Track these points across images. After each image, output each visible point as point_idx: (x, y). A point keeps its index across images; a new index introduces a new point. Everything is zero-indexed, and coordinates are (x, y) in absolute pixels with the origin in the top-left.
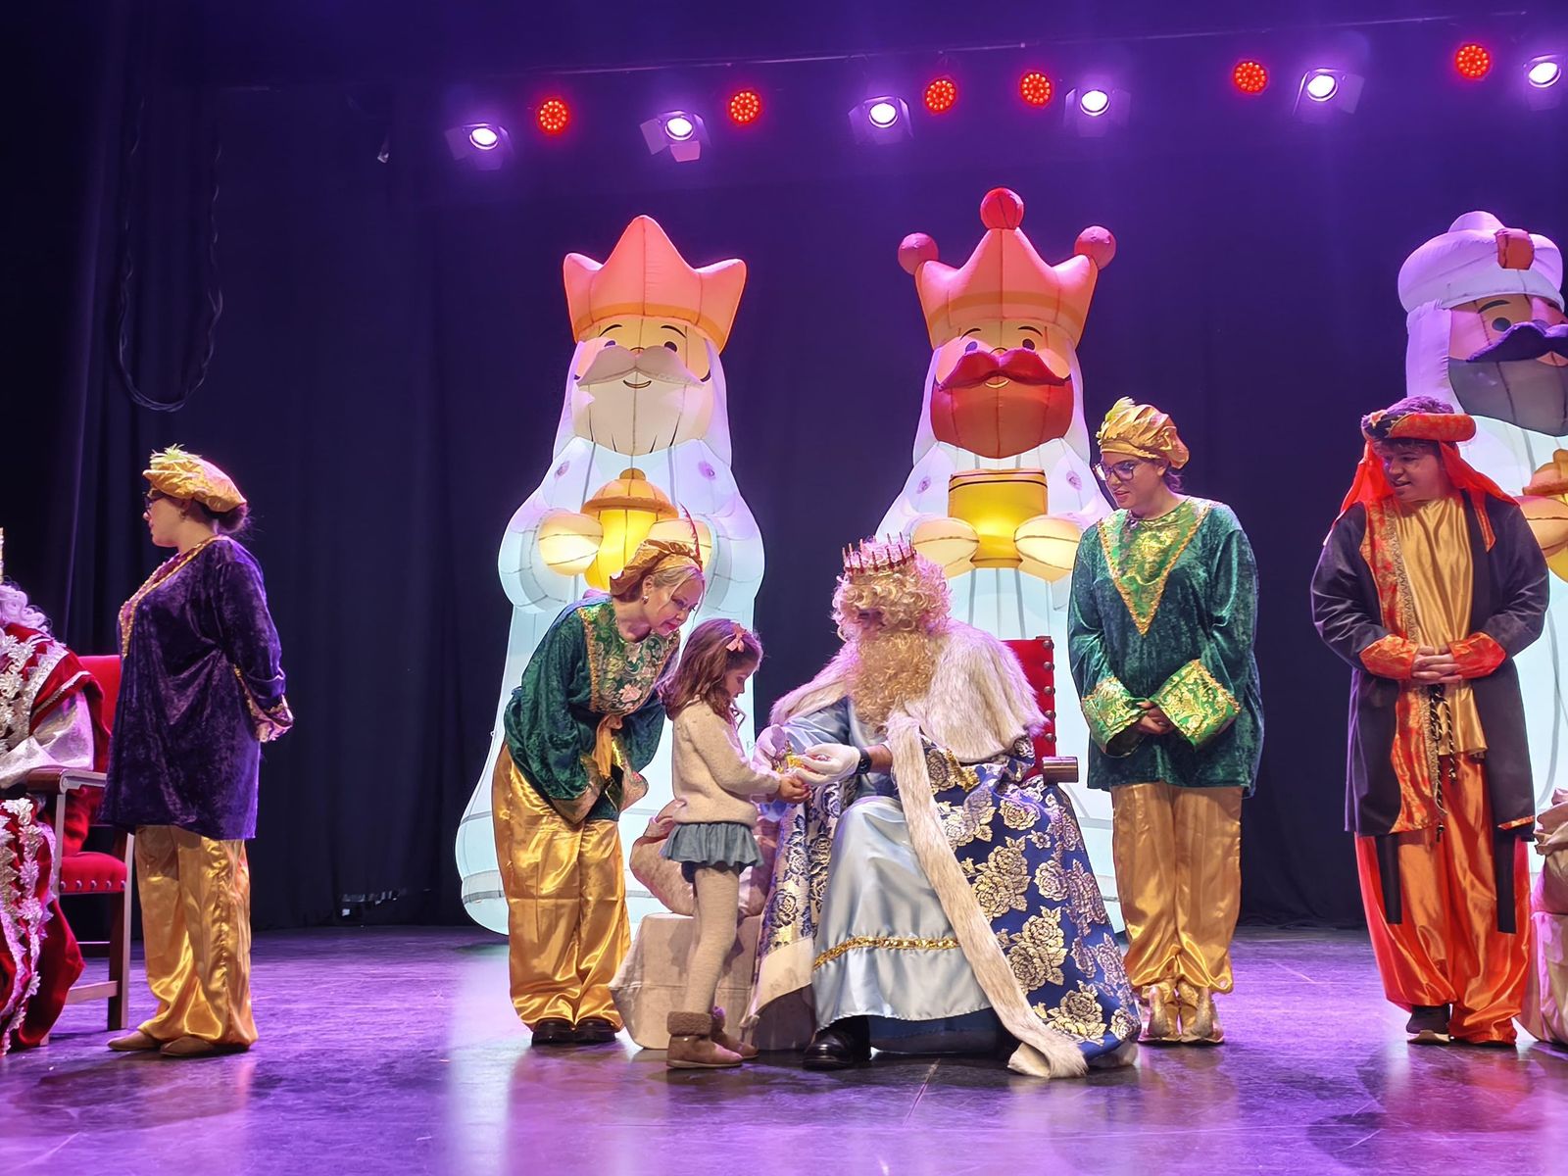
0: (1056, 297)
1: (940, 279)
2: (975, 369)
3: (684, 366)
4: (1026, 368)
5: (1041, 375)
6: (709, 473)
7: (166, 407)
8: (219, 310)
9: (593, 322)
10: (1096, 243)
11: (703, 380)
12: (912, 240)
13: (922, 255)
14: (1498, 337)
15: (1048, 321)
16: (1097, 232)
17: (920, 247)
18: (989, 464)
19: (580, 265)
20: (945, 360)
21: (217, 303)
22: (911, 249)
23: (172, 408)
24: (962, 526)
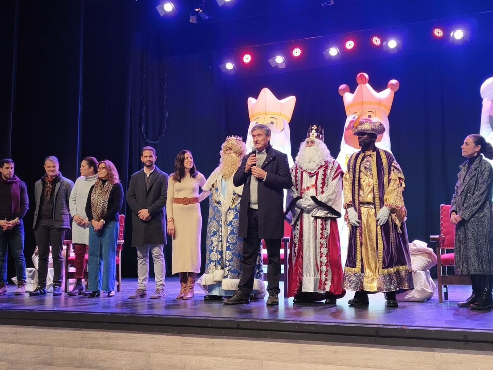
3: (275, 128)
7: (154, 142)
8: (167, 116)
9: (253, 117)
10: (393, 85)
11: (281, 131)
12: (342, 87)
13: (345, 91)
15: (376, 109)
16: (394, 81)
17: (344, 89)
19: (251, 101)
21: (166, 113)
22: (341, 89)
23: (156, 142)
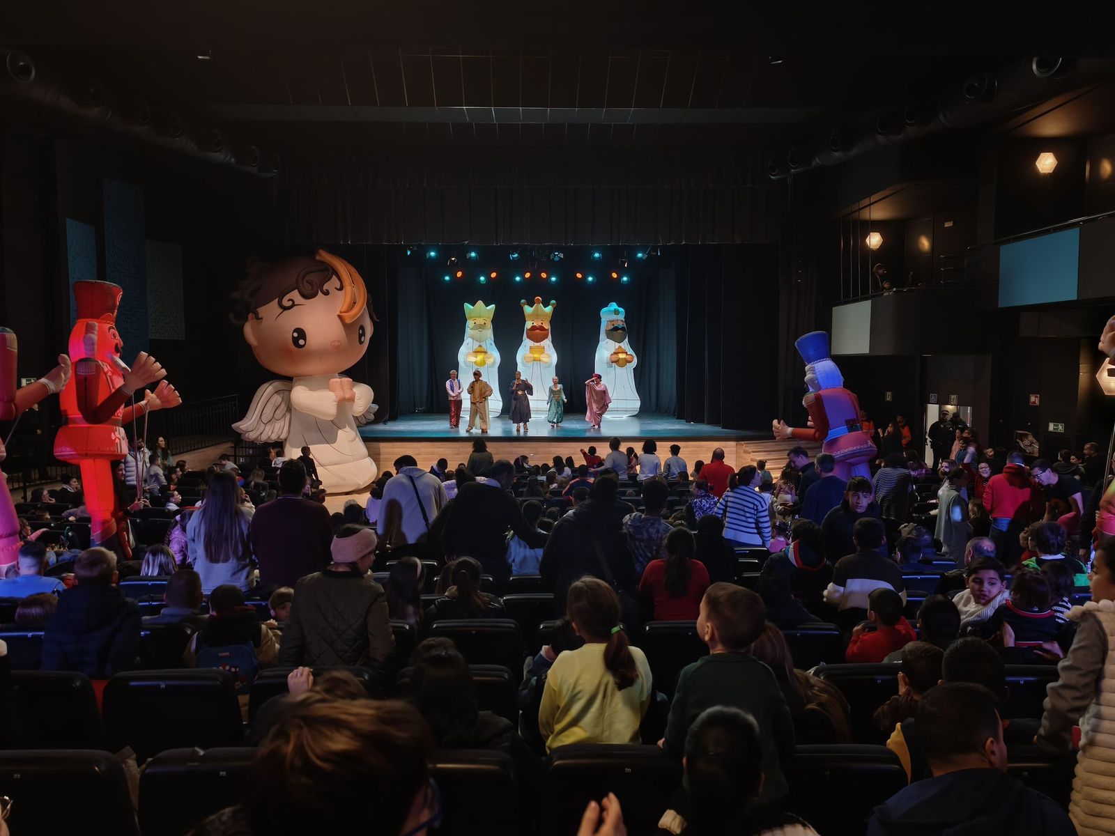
0: (546, 315)
1: (528, 310)
2: (534, 328)
4: (541, 328)
5: (544, 329)
6: (491, 344)
10: (553, 304)
11: (489, 329)
12: (523, 301)
13: (525, 304)
14: (612, 327)
15: (545, 319)
16: (553, 302)
18: (536, 344)
19: (467, 306)
20: (529, 325)
22: (523, 303)
24: (532, 355)
